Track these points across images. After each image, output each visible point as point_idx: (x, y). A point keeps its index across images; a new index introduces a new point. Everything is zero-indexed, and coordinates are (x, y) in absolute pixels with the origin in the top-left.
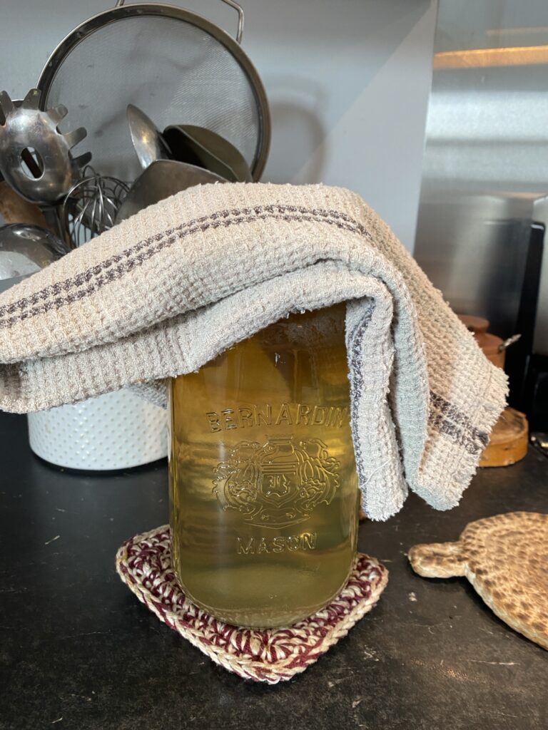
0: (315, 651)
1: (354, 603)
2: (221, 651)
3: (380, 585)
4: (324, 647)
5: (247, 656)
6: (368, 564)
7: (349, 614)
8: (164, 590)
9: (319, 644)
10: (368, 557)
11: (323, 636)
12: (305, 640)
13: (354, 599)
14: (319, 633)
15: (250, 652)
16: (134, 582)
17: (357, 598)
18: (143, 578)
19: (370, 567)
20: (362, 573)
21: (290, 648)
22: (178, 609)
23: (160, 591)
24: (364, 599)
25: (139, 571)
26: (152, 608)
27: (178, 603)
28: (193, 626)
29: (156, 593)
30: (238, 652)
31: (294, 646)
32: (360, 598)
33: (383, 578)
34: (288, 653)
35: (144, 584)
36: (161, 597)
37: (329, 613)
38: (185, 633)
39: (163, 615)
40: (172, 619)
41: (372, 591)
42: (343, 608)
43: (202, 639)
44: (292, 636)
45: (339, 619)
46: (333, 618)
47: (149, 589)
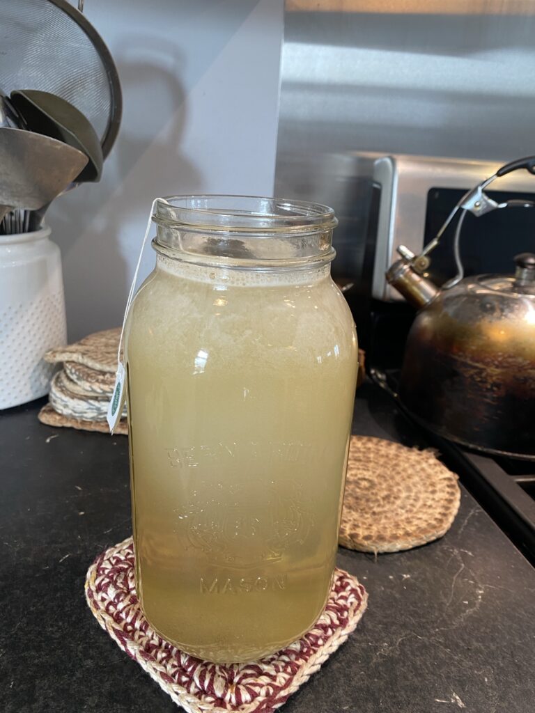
0: (283, 693)
1: (330, 632)
2: (183, 691)
3: (358, 612)
4: (293, 688)
5: (210, 699)
6: (348, 584)
7: (323, 645)
8: (127, 615)
9: (289, 683)
10: (348, 575)
11: (294, 673)
12: (274, 678)
13: (330, 626)
14: (289, 670)
15: (213, 694)
16: (97, 608)
17: (333, 626)
18: (106, 603)
19: (349, 588)
20: (340, 595)
21: (257, 689)
22: (140, 637)
23: (123, 615)
24: (340, 628)
25: (104, 595)
26: (113, 636)
27: (141, 630)
28: (153, 659)
29: (117, 619)
30: (200, 694)
31: (261, 686)
32: (337, 627)
33: (362, 603)
34: (254, 695)
35: (107, 610)
36: (123, 623)
37: (301, 645)
38: (147, 666)
39: (124, 643)
40: (133, 649)
41: (349, 618)
42: (317, 638)
43: (163, 675)
44: (260, 673)
45: (312, 652)
46: (305, 650)
47: (111, 615)
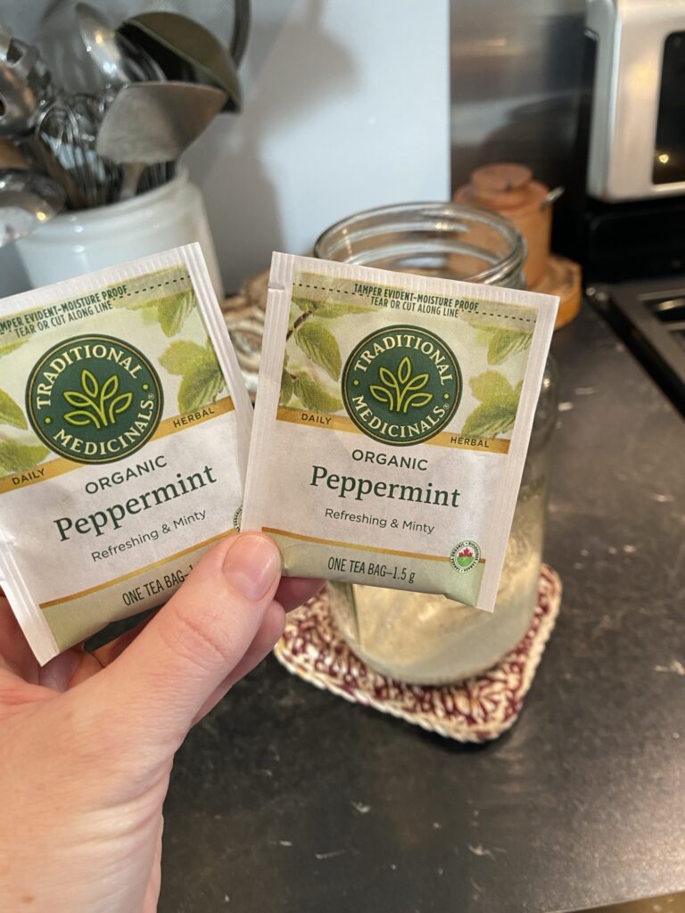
0: (521, 693)
2: (432, 717)
3: (554, 594)
4: (526, 685)
5: (461, 718)
7: (536, 636)
8: (340, 666)
9: (521, 682)
11: (521, 671)
12: (505, 682)
14: (516, 669)
15: (460, 713)
16: (304, 670)
18: (312, 662)
21: (496, 697)
22: (364, 683)
23: (336, 668)
24: (545, 615)
25: (306, 656)
26: (337, 691)
27: (361, 675)
28: (388, 697)
29: (332, 674)
30: (449, 714)
31: (499, 693)
32: (541, 614)
34: (496, 703)
35: (316, 669)
36: (340, 676)
38: (383, 707)
39: (351, 693)
40: (363, 697)
43: (406, 709)
44: (492, 681)
45: (528, 646)
46: (522, 646)
47: (324, 672)
